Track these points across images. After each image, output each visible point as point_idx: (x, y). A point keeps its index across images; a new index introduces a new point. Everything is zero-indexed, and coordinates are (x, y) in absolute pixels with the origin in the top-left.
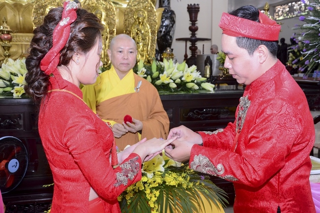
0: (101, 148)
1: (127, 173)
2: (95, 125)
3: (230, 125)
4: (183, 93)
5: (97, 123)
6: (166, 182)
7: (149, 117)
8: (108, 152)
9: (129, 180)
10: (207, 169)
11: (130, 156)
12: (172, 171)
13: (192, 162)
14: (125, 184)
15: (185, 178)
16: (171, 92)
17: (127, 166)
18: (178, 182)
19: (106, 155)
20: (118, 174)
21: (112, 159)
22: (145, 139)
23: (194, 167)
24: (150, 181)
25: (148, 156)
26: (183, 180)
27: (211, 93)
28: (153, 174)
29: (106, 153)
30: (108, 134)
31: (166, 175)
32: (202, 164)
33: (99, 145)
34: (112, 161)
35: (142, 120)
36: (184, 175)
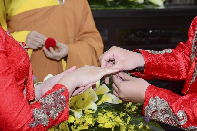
0: (12, 75)
1: (49, 110)
2: (4, 44)
3: (181, 45)
4: (122, 8)
5: (8, 43)
6: (98, 124)
7: (77, 39)
8: (21, 82)
9: (51, 119)
10: (165, 116)
11: (54, 87)
12: (106, 109)
13: (147, 107)
14: (45, 124)
15: (124, 118)
16: (107, 6)
17: (48, 100)
18: (115, 123)
19: (19, 85)
20: (35, 110)
21: (27, 91)
22: (74, 67)
23: (149, 113)
24: (77, 122)
25: (77, 88)
26: (121, 121)
27: (160, 8)
28: (81, 113)
29: (19, 84)
30: (22, 57)
31: (100, 114)
32: (159, 110)
33: (10, 71)
34: (27, 95)
35: (67, 42)
36: (123, 114)
